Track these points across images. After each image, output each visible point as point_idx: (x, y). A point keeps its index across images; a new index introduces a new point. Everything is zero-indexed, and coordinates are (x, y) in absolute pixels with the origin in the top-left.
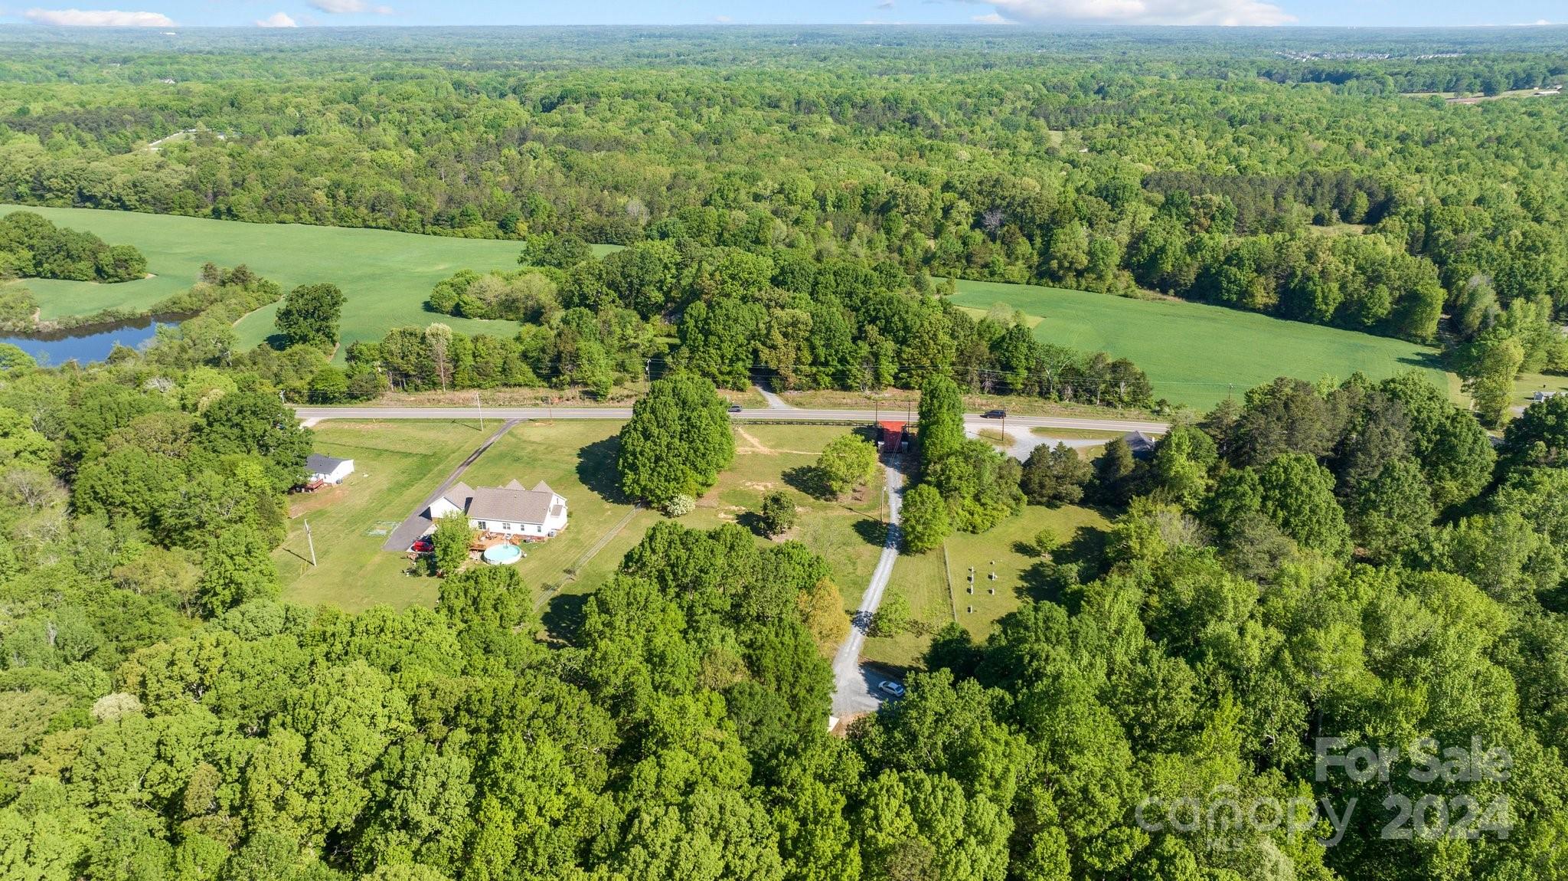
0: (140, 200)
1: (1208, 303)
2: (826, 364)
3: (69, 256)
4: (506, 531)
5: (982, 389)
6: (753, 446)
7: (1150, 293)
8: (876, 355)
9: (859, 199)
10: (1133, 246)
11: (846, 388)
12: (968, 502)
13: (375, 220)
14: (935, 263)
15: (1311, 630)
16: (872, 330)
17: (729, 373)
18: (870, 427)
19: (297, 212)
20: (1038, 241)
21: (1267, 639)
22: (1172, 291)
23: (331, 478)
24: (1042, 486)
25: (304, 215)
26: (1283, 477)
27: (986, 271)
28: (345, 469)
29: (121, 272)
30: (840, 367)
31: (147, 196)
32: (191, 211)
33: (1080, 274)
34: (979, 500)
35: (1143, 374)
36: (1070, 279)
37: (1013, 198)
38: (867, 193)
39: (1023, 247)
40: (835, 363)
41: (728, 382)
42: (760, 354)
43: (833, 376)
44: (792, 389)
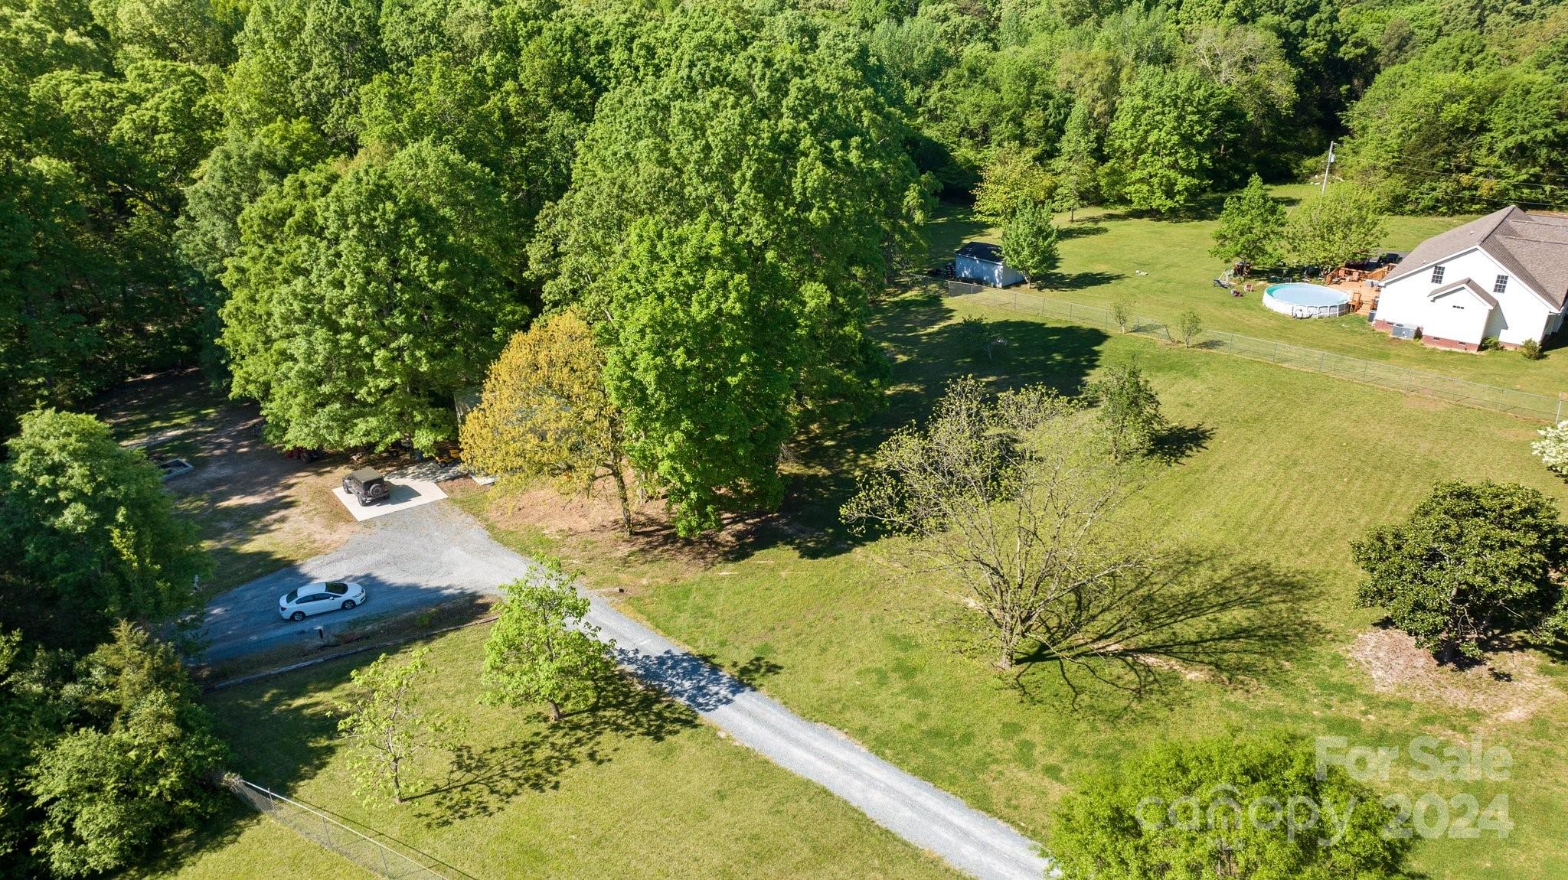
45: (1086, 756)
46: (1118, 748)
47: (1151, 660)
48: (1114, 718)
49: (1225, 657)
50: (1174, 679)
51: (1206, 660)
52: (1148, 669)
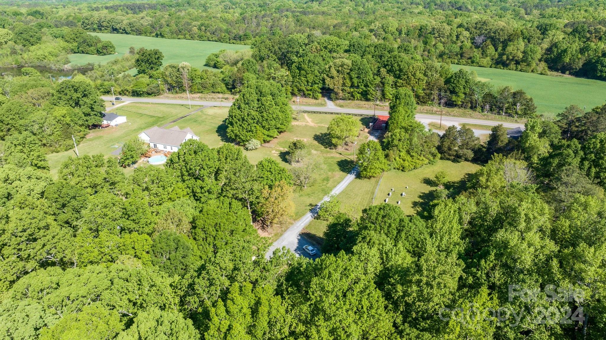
0: (132, 30)
1: (588, 78)
2: (358, 87)
3: (88, 45)
4: (165, 150)
5: (440, 104)
6: (307, 122)
7: (555, 73)
8: (383, 84)
9: (417, 31)
10: (549, 50)
11: (368, 100)
12: (403, 154)
13: (212, 38)
14: (445, 57)
15: (583, 245)
16: (383, 71)
17: (311, 90)
18: (371, 117)
19: (185, 35)
20: (500, 49)
21: (542, 247)
22: (568, 72)
23: (113, 123)
24: (450, 149)
25: (187, 36)
26: (599, 146)
27: (470, 60)
28: (121, 120)
29: (105, 51)
30: (365, 89)
31: (134, 29)
32: (148, 34)
33: (517, 63)
34: (409, 154)
35: (531, 99)
36: (512, 66)
37: (491, 30)
38: (421, 28)
39: (491, 50)
40: (363, 87)
41: (310, 95)
42: (326, 81)
43: (362, 93)
44: (341, 99)
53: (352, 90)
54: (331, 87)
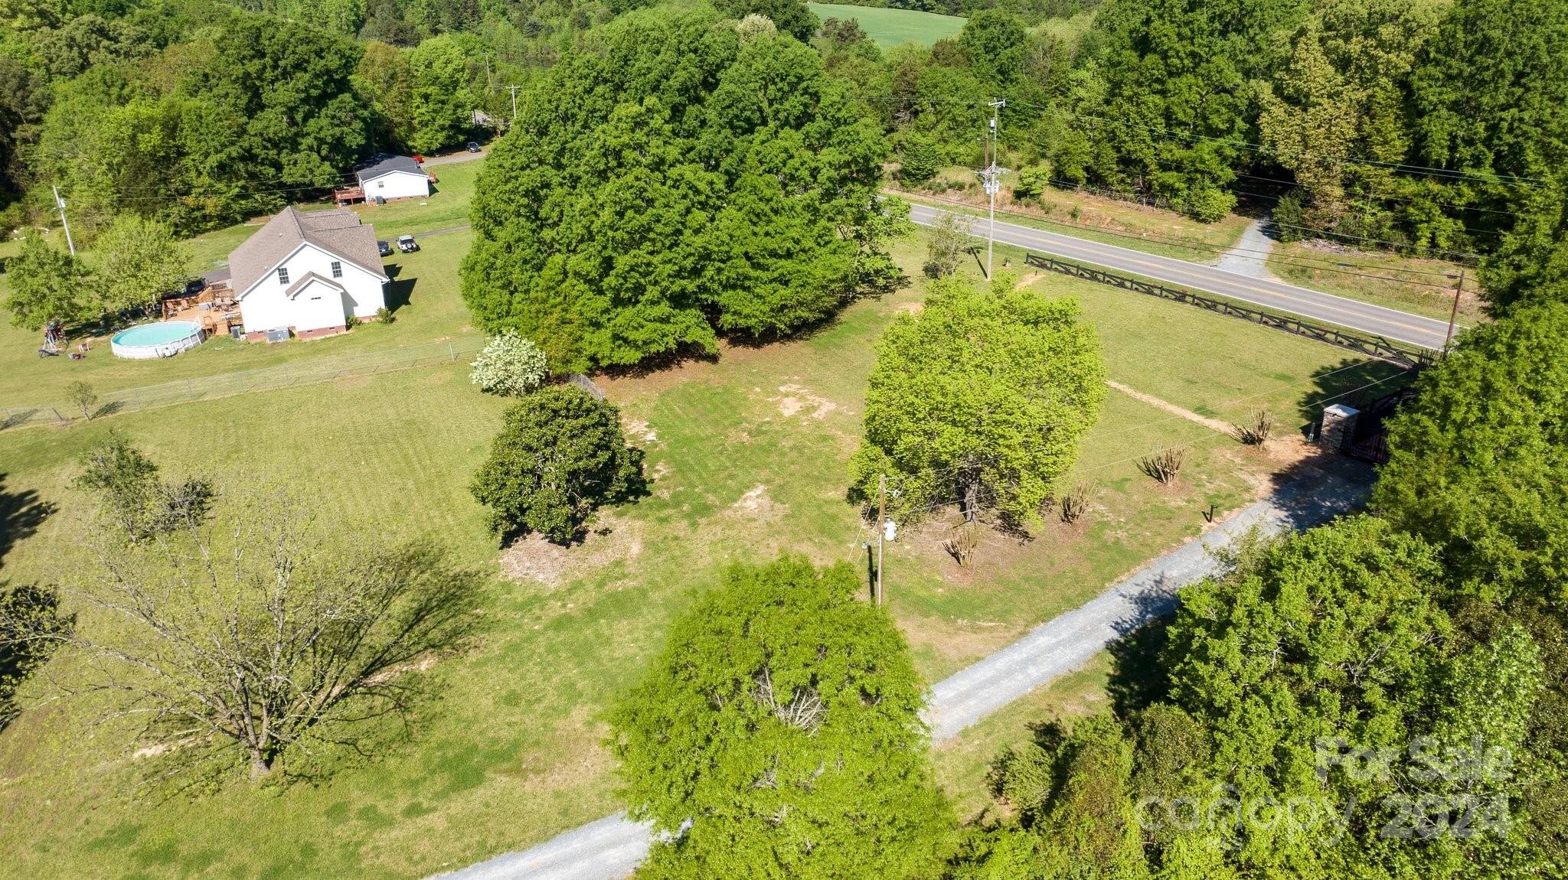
2: (1450, 171)
17: (1180, 167)
30: (1494, 186)
40: (1487, 173)
41: (1175, 192)
42: (1264, 119)
43: (1470, 216)
44: (1329, 235)
45: (425, 779)
46: (439, 754)
47: (378, 677)
48: (407, 737)
49: (430, 636)
50: (414, 678)
51: (420, 648)
52: (384, 685)
53: (1409, 187)
54: (1285, 154)
